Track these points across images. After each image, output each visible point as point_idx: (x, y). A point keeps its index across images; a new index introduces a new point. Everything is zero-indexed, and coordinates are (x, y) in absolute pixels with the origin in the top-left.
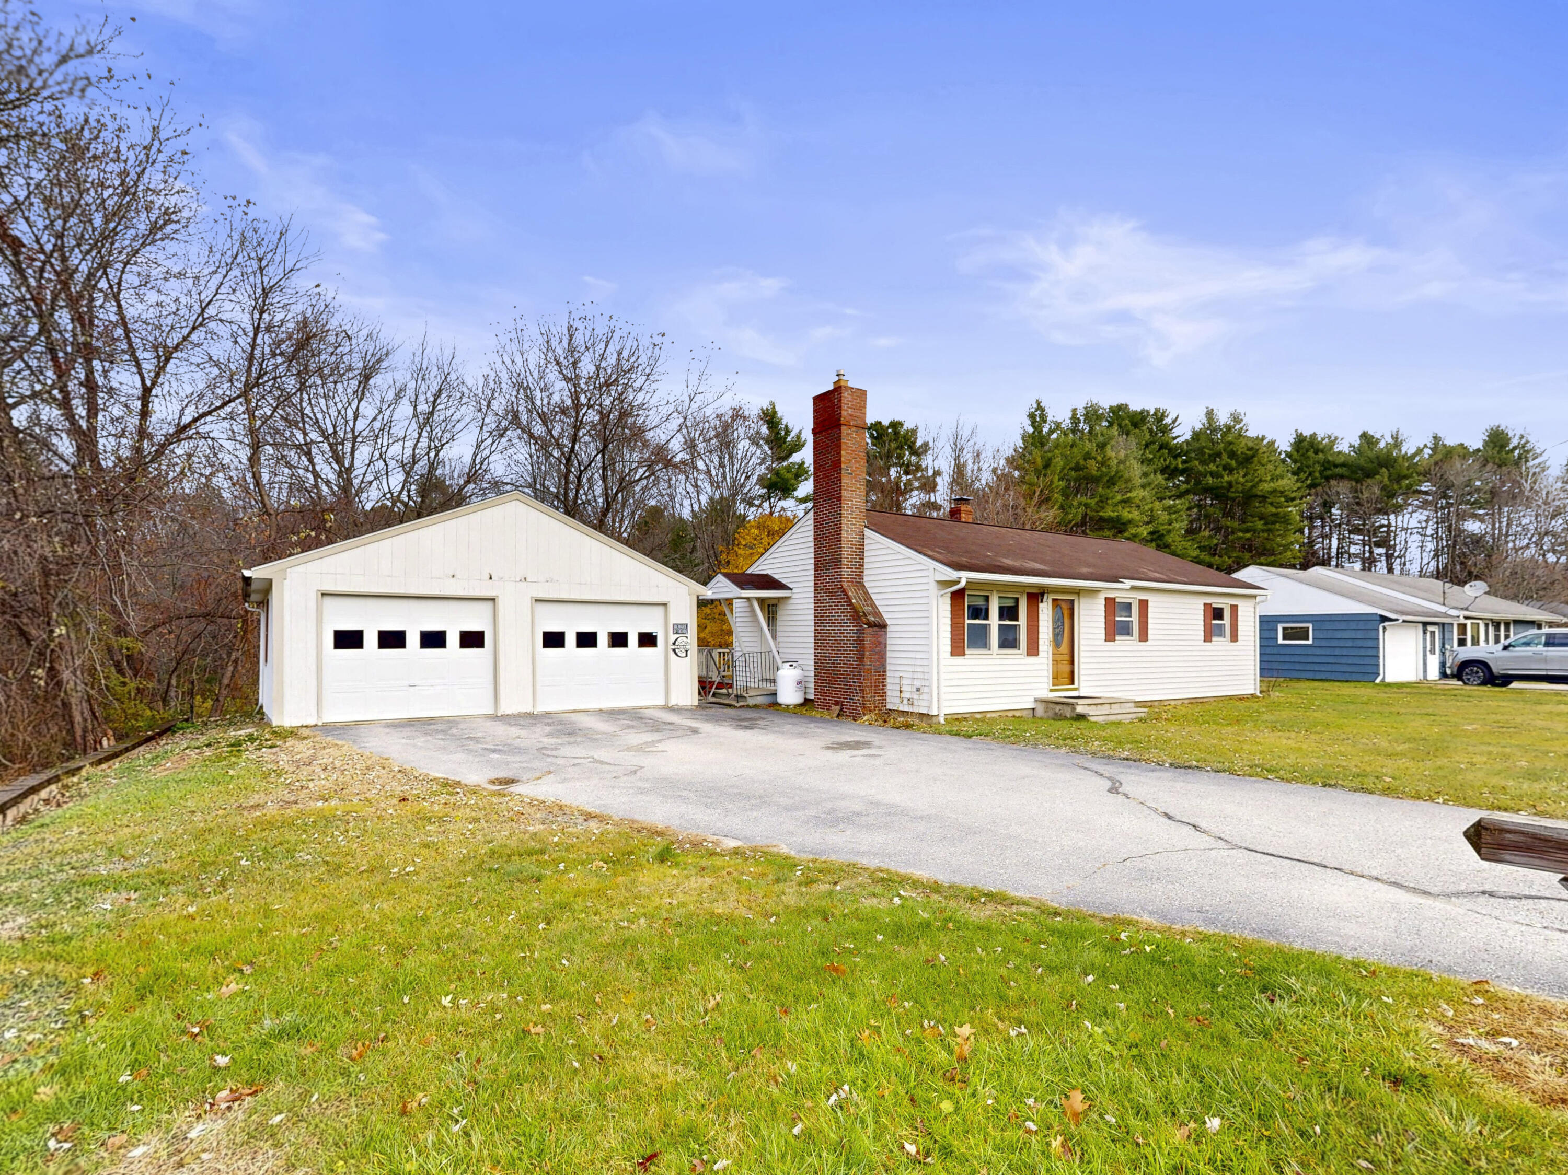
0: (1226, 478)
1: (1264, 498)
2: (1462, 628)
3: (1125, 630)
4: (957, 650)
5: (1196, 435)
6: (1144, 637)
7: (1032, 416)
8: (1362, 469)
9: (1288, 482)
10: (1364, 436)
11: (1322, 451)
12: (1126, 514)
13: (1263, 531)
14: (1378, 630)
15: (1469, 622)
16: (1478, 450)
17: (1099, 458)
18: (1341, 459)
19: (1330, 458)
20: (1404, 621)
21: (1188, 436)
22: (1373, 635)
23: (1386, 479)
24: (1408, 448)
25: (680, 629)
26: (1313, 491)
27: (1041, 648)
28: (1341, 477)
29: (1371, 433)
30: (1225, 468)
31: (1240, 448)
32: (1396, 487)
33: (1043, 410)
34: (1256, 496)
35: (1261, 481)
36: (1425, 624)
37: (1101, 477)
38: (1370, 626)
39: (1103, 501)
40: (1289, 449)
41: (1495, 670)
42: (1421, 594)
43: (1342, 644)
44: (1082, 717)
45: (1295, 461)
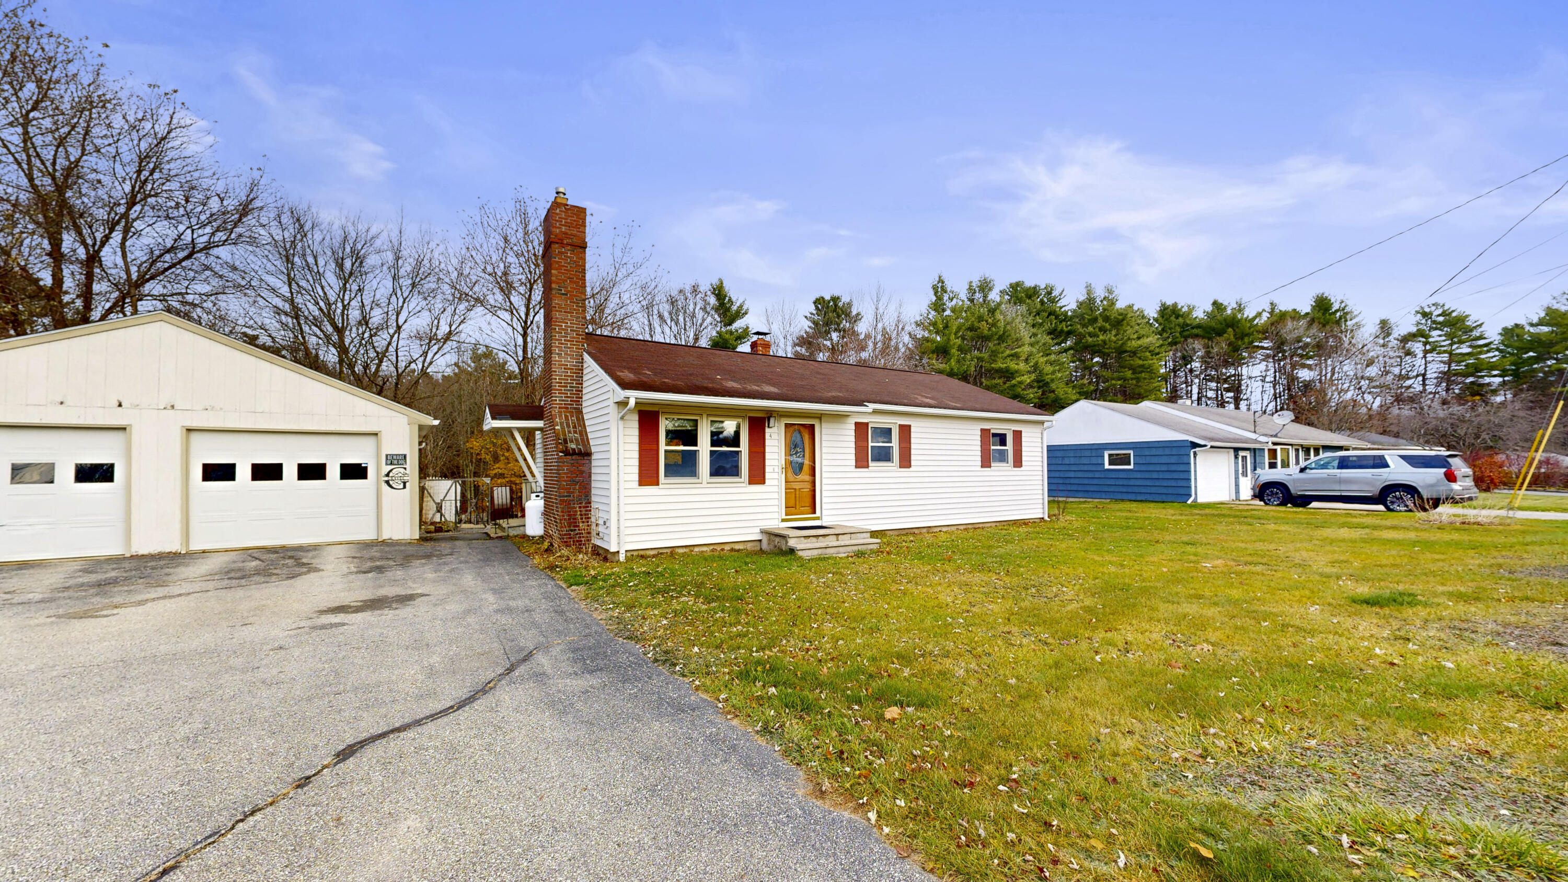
0: (1101, 337)
1: (1134, 353)
2: (1273, 453)
3: (883, 456)
4: (648, 476)
5: (1081, 304)
6: (906, 462)
7: (935, 288)
8: (1214, 329)
9: (1152, 340)
10: (1215, 303)
11: (1182, 316)
12: (1013, 366)
13: (1132, 379)
14: (1189, 455)
15: (1278, 448)
16: (1307, 314)
17: (990, 321)
18: (1195, 323)
19: (1188, 322)
20: (1212, 447)
21: (1073, 306)
22: (1185, 459)
23: (1232, 337)
24: (1249, 313)
25: (396, 460)
26: (1174, 347)
27: (767, 476)
28: (1196, 336)
29: (1220, 301)
30: (1101, 329)
31: (1113, 315)
32: (1240, 343)
33: (943, 282)
34: (1126, 351)
35: (1129, 339)
36: (1236, 450)
37: (992, 335)
38: (1182, 451)
39: (994, 355)
40: (1156, 316)
41: (1293, 491)
42: (1236, 423)
43: (1158, 468)
44: (792, 551)
45: (1160, 324)
